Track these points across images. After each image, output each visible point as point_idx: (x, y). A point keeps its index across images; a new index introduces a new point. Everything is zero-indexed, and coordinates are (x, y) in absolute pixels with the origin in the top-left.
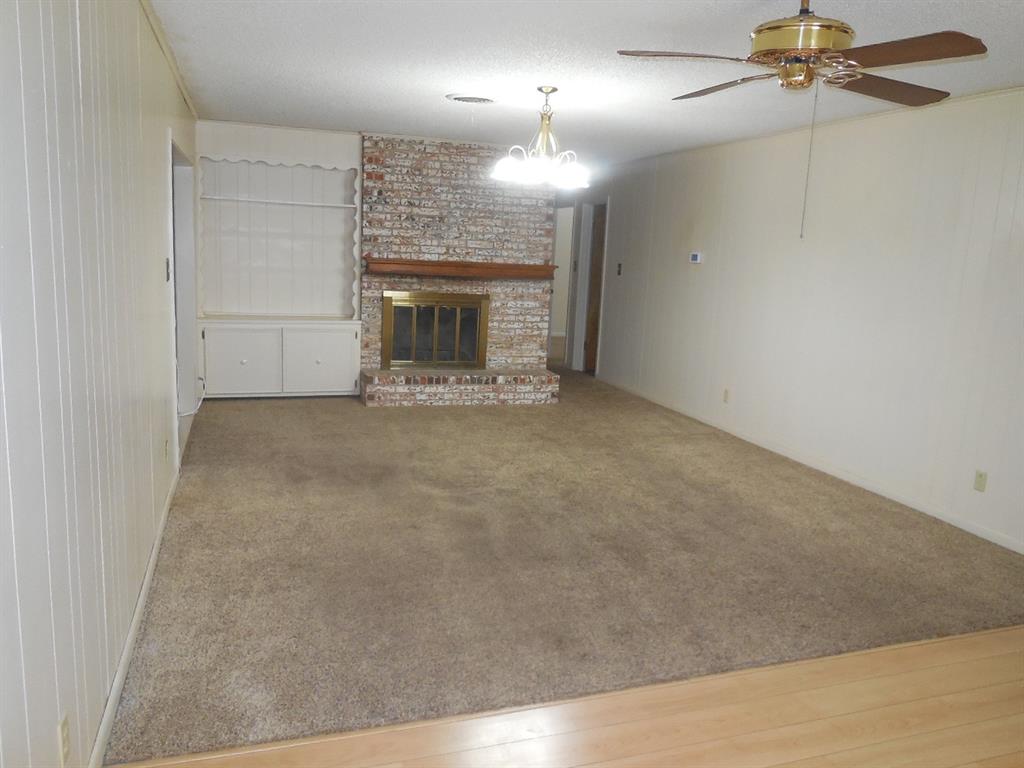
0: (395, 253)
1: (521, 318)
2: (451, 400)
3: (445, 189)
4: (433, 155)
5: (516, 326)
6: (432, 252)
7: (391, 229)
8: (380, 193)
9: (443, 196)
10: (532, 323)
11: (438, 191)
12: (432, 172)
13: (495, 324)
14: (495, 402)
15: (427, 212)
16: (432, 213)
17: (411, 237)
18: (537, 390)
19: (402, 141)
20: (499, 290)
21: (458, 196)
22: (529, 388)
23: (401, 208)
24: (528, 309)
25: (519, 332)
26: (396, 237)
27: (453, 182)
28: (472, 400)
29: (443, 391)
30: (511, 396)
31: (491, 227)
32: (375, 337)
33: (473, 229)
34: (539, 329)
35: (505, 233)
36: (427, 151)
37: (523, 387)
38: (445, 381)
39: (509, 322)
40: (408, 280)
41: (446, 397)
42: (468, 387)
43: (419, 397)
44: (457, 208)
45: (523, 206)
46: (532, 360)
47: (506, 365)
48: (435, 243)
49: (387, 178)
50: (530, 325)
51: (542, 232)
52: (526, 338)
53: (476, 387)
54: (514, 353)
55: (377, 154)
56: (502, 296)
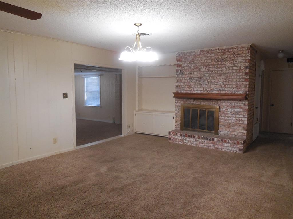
0: (185, 91)
1: (234, 116)
2: (196, 144)
3: (202, 67)
4: (198, 55)
5: (231, 119)
6: (198, 90)
7: (184, 83)
8: (181, 71)
9: (202, 70)
10: (239, 118)
11: (200, 68)
12: (198, 62)
13: (222, 117)
14: (213, 148)
15: (196, 76)
16: (198, 76)
17: (191, 85)
18: (232, 147)
19: (188, 52)
20: (224, 104)
21: (207, 69)
22: (228, 145)
23: (187, 75)
24: (237, 112)
25: (233, 121)
26: (186, 85)
27: (205, 64)
28: (204, 146)
29: (193, 140)
30: (220, 147)
31: (220, 79)
32: (179, 119)
33: (213, 80)
34: (242, 121)
35: (226, 81)
36: (196, 54)
37: (225, 144)
38: (194, 137)
39: (229, 117)
40: (190, 100)
41: (194, 143)
42: (203, 141)
43: (185, 141)
44: (207, 73)
45: (234, 70)
46: (239, 134)
47: (227, 134)
48: (199, 86)
49: (183, 66)
50: (238, 119)
51: (243, 80)
52: (236, 124)
53: (206, 141)
54: (231, 130)
55: (180, 58)
56: (225, 106)
